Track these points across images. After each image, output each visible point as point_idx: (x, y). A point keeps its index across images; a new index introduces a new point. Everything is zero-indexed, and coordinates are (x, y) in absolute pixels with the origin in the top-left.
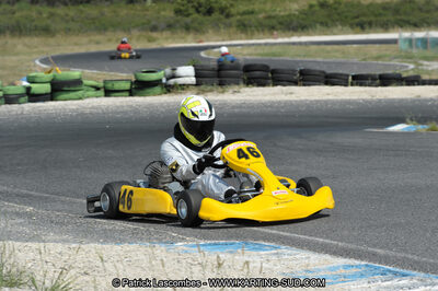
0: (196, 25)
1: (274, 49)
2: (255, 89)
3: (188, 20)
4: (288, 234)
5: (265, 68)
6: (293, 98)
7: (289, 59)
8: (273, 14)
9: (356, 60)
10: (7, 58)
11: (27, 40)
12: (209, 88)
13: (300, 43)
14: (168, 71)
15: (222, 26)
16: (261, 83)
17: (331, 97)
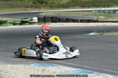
0: (38, 6)
1: (60, 13)
3: (36, 5)
4: (61, 62)
5: (56, 18)
6: (64, 26)
7: (63, 15)
8: (59, 3)
9: (81, 16)
12: (41, 23)
13: (67, 11)
14: (30, 18)
15: (45, 6)
16: (55, 22)
17: (74, 26)
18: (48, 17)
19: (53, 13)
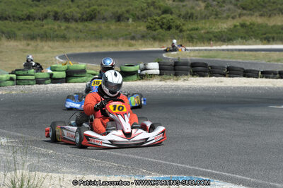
0: (160, 36)
1: (211, 53)
2: (198, 78)
3: (155, 33)
4: (218, 172)
5: (205, 65)
6: (222, 85)
8: (211, 30)
9: (264, 62)
10: (38, 55)
11: (50, 44)
12: (168, 77)
13: (228, 50)
14: (142, 65)
15: (177, 38)
16: (201, 74)
17: (246, 85)
18: (185, 64)
19: (196, 53)
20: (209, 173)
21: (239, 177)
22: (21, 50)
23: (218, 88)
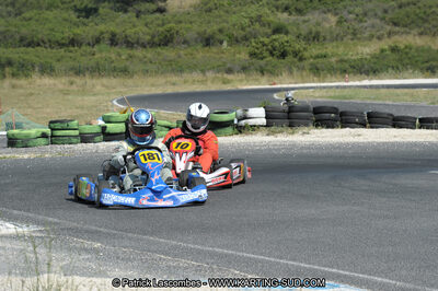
0: (269, 67)
1: (346, 92)
2: (324, 130)
3: (262, 62)
4: (347, 273)
5: (334, 110)
6: (361, 140)
7: (359, 101)
8: (346, 58)
9: (425, 104)
10: (86, 98)
11: (105, 81)
12: (280, 129)
13: (371, 87)
14: (240, 112)
15: (295, 69)
16: (329, 124)
17: (397, 140)
18: (305, 109)
19: (323, 92)
20: (333, 274)
21: (380, 279)
22: (61, 91)
23: (354, 145)
